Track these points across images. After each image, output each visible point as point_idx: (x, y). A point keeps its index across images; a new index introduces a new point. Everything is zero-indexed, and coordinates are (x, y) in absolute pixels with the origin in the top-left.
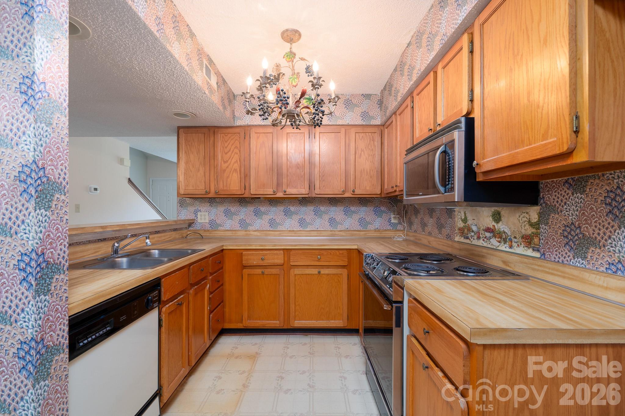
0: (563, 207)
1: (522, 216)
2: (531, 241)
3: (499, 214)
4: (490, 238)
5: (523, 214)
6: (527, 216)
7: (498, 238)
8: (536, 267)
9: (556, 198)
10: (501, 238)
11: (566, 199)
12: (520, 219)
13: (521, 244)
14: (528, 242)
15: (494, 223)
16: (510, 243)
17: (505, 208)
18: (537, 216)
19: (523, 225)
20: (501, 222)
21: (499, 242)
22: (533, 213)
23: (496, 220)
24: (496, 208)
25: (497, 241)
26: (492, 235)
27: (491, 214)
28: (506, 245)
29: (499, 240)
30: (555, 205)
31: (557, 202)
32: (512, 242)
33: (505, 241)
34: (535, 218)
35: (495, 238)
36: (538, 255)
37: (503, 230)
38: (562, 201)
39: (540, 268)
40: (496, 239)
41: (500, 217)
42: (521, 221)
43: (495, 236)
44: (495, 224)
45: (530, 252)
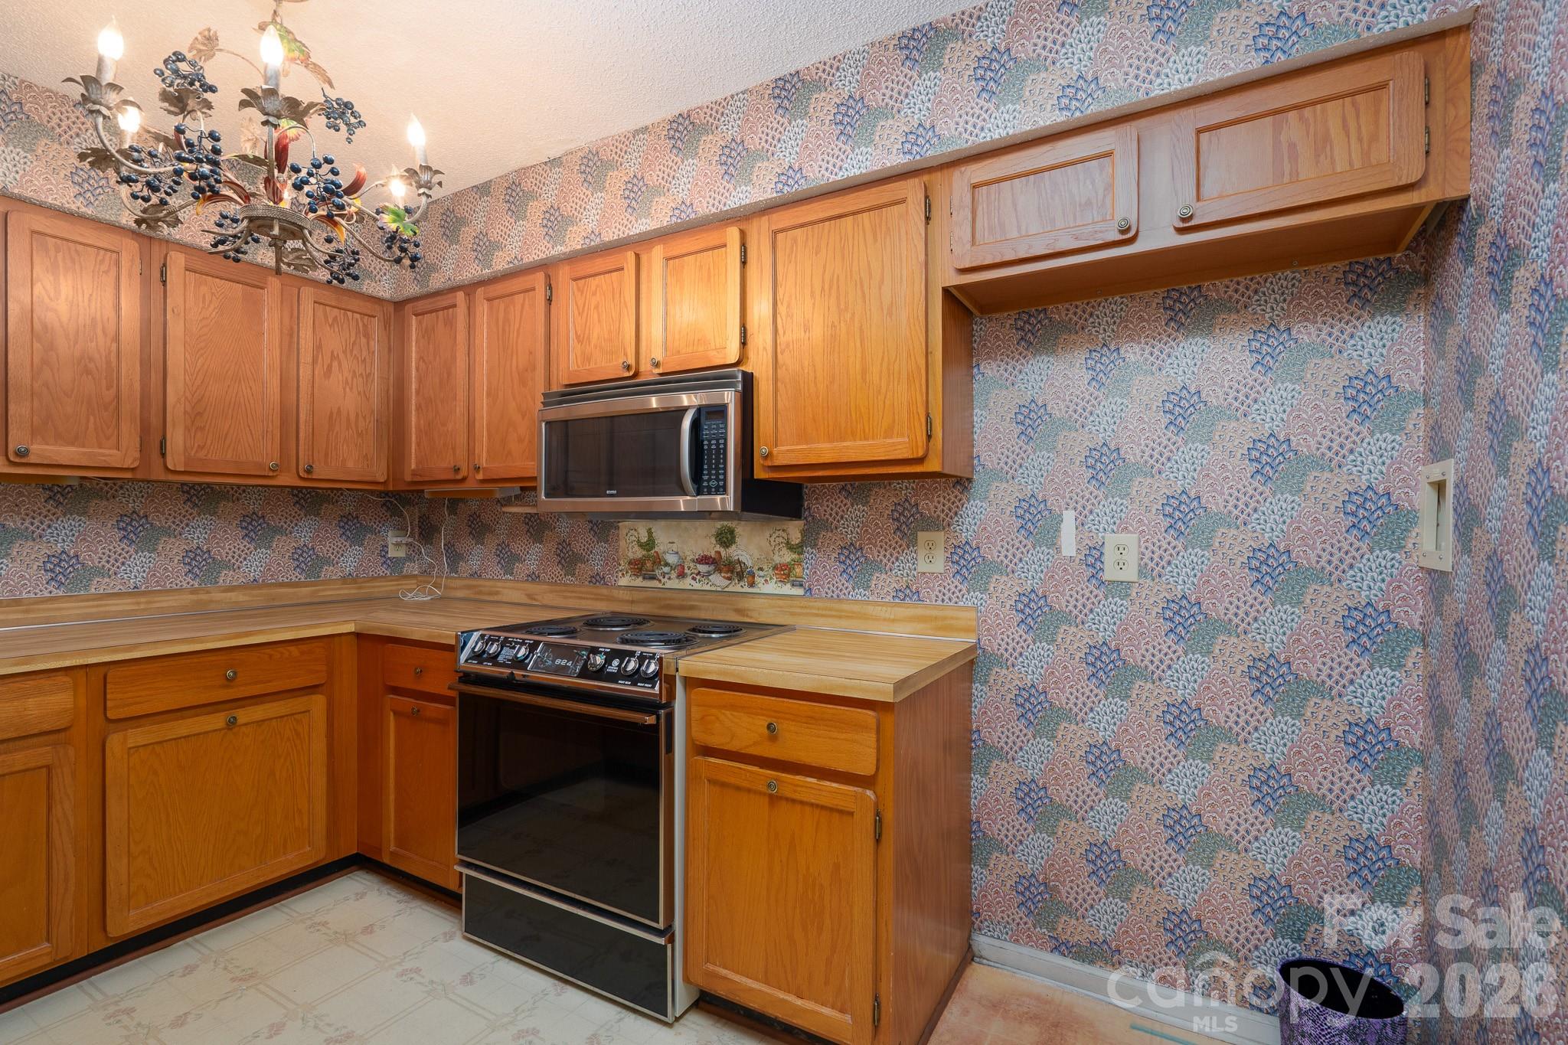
0: (838, 521)
1: (774, 536)
2: (790, 571)
3: (732, 532)
4: (709, 574)
5: (777, 533)
6: (785, 535)
7: (727, 572)
8: (798, 610)
9: (828, 509)
10: (732, 572)
11: (843, 511)
12: (772, 539)
13: (771, 579)
14: (784, 574)
15: (718, 548)
16: (750, 579)
17: (743, 523)
18: (799, 536)
19: (777, 548)
20: (734, 546)
21: (729, 579)
22: (794, 530)
23: (725, 543)
24: (725, 523)
25: (724, 577)
26: (712, 568)
27: (713, 531)
28: (742, 583)
29: (729, 575)
30: (827, 519)
31: (831, 515)
32: (754, 577)
33: (741, 576)
34: (796, 537)
35: (720, 573)
36: (800, 591)
37: (736, 558)
38: (837, 514)
39: (805, 611)
40: (723, 575)
41: (734, 538)
42: (773, 543)
43: (719, 570)
44: (722, 550)
45: (787, 589)
